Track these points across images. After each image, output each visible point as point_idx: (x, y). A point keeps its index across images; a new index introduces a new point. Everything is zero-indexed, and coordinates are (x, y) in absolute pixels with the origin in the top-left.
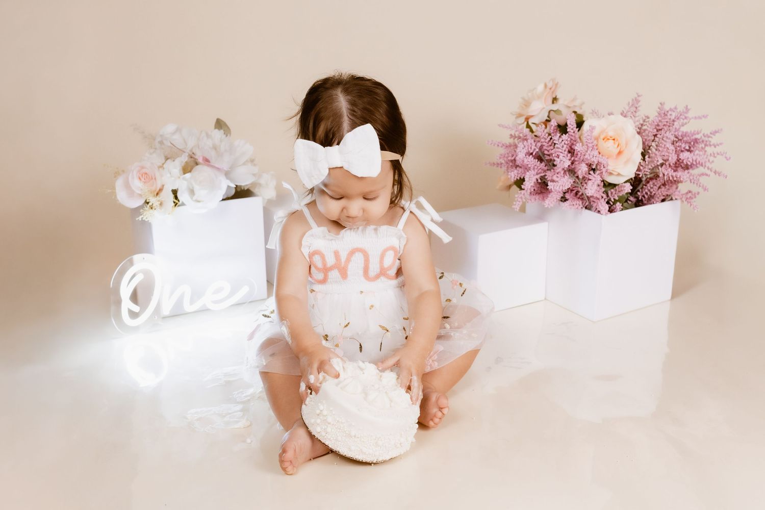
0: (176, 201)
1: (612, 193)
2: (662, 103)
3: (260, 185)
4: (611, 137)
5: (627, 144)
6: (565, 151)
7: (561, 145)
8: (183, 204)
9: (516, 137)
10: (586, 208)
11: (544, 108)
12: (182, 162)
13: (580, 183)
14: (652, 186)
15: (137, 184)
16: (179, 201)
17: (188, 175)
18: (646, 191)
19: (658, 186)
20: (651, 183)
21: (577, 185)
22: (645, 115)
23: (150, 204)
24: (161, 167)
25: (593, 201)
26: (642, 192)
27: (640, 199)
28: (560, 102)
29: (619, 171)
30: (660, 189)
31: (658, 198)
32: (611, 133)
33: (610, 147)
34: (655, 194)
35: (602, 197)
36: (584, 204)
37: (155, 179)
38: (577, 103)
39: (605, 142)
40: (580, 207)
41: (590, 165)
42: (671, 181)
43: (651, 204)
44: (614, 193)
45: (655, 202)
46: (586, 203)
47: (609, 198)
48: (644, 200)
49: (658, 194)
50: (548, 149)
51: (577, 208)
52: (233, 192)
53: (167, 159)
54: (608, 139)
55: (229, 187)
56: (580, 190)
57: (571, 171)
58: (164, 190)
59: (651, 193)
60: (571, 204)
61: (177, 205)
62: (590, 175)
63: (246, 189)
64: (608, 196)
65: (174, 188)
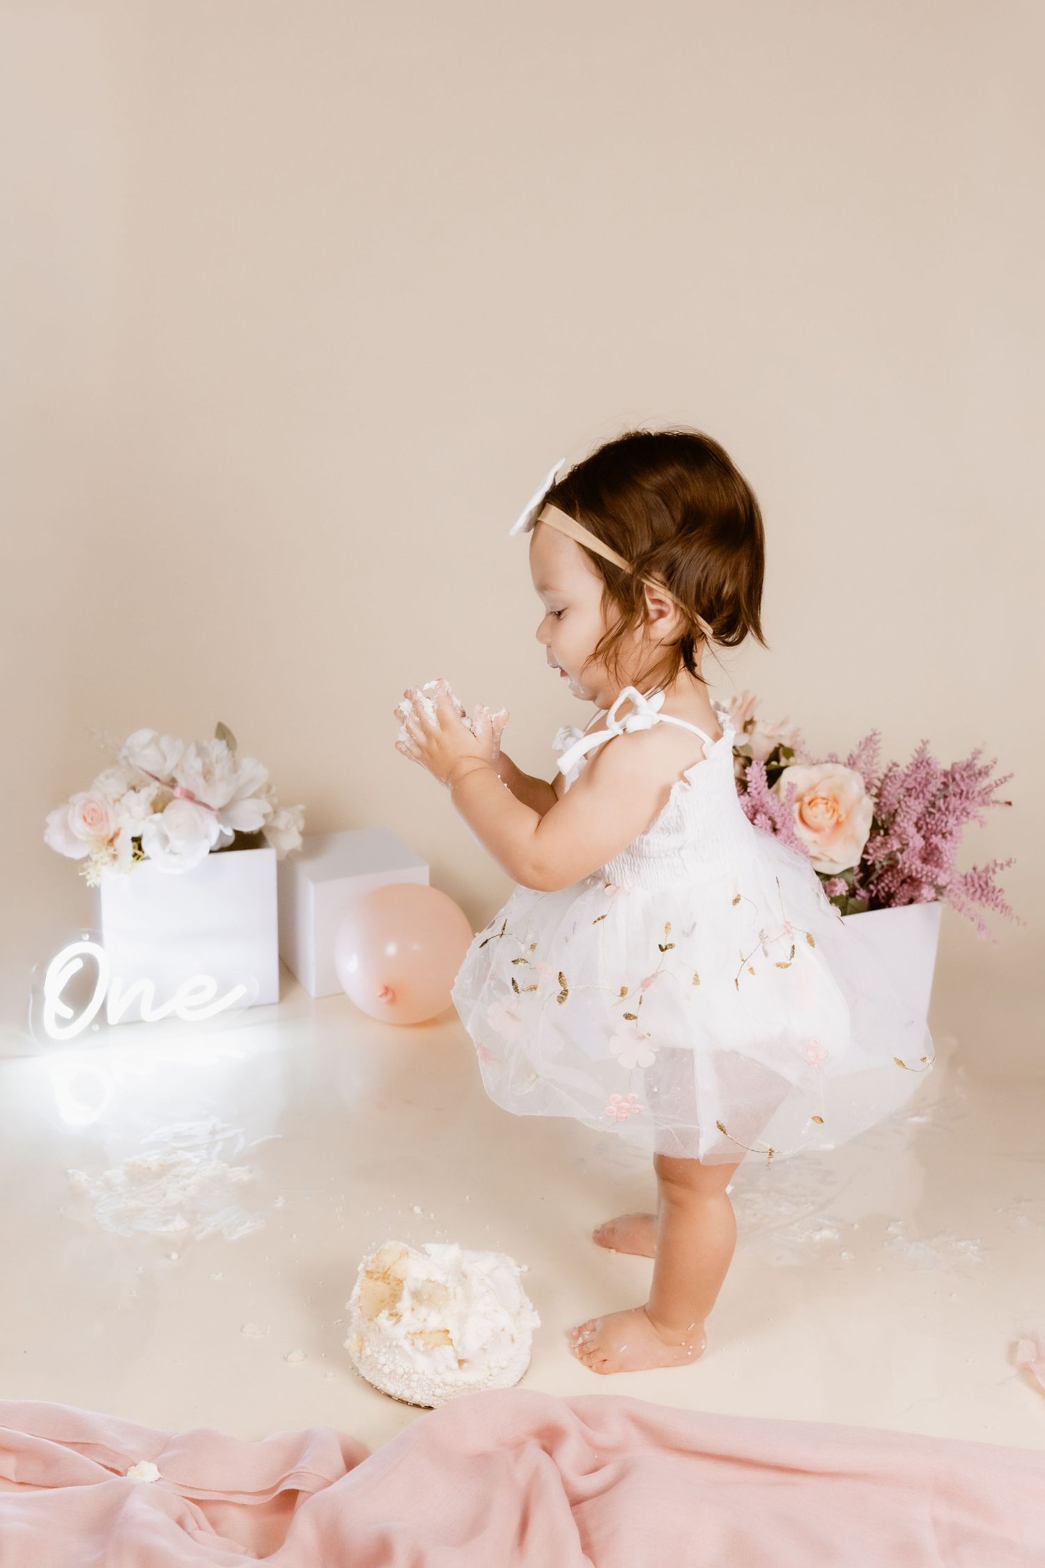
0: (138, 852)
2: (925, 740)
3: (277, 830)
4: (823, 800)
5: (850, 812)
8: (148, 858)
12: (150, 795)
14: (890, 879)
15: (78, 826)
16: (143, 852)
17: (158, 816)
18: (884, 885)
19: (901, 878)
20: (888, 874)
22: (891, 761)
24: (116, 801)
29: (831, 855)
30: (904, 885)
31: (899, 899)
32: (823, 793)
33: (819, 816)
37: (108, 819)
39: (813, 806)
45: (896, 904)
49: (901, 893)
54: (817, 804)
55: (223, 833)
58: (120, 836)
59: (890, 889)
61: (141, 858)
63: (254, 835)
65: (136, 835)
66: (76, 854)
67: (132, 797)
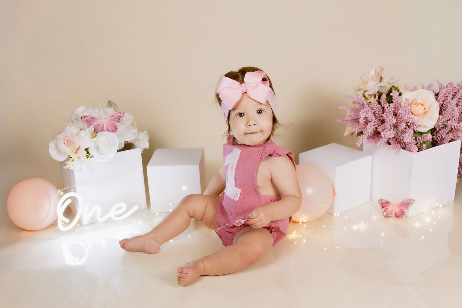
0: (88, 155)
1: (419, 139)
3: (139, 140)
4: (419, 103)
5: (430, 107)
6: (391, 114)
7: (389, 111)
8: (92, 157)
9: (357, 103)
10: (402, 148)
11: (375, 85)
12: (90, 131)
13: (399, 134)
14: (443, 132)
15: (63, 146)
16: (90, 155)
17: (94, 139)
18: (439, 135)
19: (447, 132)
20: (442, 131)
21: (398, 135)
23: (72, 159)
24: (77, 135)
25: (407, 144)
26: (436, 136)
27: (435, 140)
28: (385, 80)
29: (425, 124)
30: (448, 134)
31: (447, 140)
32: (420, 101)
33: (418, 110)
34: (444, 137)
35: (413, 142)
36: (401, 145)
37: (74, 143)
38: (395, 80)
39: (416, 106)
40: (399, 148)
41: (407, 123)
42: (456, 129)
43: (442, 144)
44: (420, 139)
45: (445, 143)
46: (402, 145)
47: (417, 142)
48: (437, 140)
49: (447, 137)
50: (378, 113)
51: (397, 149)
52: (123, 146)
53: (81, 130)
54: (418, 105)
55: (120, 143)
56: (399, 137)
57: (396, 126)
58: (80, 149)
59: (442, 136)
60: (393, 147)
61: (89, 158)
62: (406, 129)
63: (130, 143)
64: (416, 140)
65: (86, 148)
66: (61, 159)
67: (83, 133)
